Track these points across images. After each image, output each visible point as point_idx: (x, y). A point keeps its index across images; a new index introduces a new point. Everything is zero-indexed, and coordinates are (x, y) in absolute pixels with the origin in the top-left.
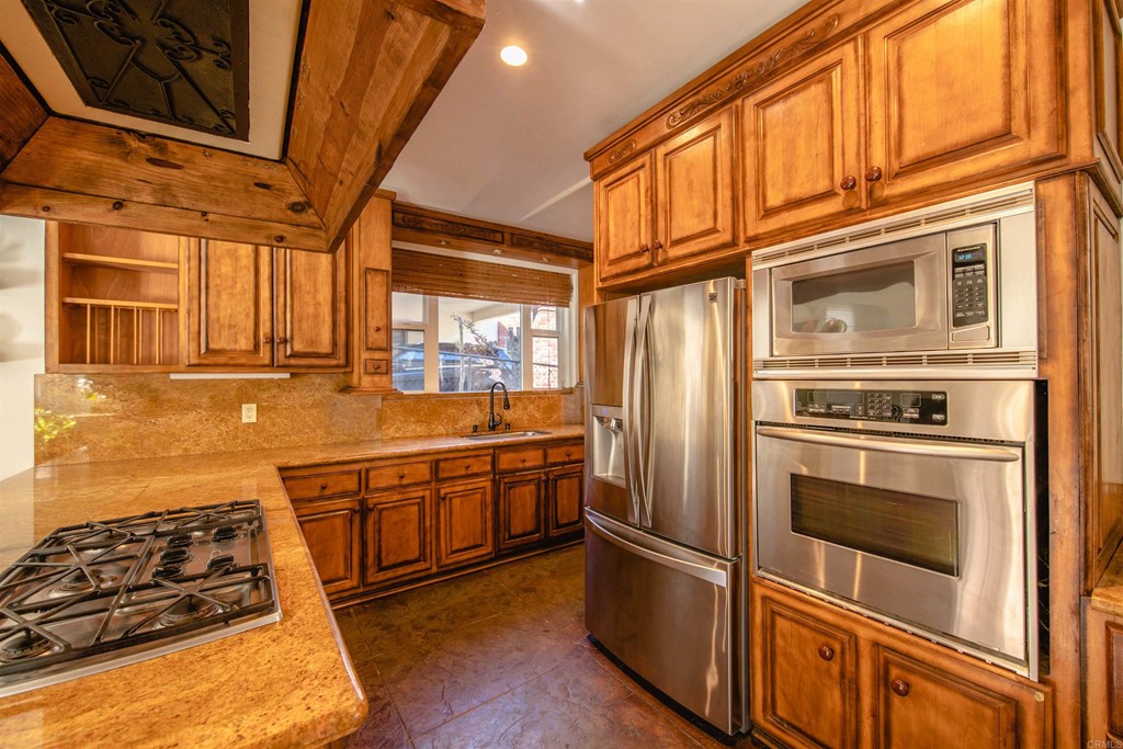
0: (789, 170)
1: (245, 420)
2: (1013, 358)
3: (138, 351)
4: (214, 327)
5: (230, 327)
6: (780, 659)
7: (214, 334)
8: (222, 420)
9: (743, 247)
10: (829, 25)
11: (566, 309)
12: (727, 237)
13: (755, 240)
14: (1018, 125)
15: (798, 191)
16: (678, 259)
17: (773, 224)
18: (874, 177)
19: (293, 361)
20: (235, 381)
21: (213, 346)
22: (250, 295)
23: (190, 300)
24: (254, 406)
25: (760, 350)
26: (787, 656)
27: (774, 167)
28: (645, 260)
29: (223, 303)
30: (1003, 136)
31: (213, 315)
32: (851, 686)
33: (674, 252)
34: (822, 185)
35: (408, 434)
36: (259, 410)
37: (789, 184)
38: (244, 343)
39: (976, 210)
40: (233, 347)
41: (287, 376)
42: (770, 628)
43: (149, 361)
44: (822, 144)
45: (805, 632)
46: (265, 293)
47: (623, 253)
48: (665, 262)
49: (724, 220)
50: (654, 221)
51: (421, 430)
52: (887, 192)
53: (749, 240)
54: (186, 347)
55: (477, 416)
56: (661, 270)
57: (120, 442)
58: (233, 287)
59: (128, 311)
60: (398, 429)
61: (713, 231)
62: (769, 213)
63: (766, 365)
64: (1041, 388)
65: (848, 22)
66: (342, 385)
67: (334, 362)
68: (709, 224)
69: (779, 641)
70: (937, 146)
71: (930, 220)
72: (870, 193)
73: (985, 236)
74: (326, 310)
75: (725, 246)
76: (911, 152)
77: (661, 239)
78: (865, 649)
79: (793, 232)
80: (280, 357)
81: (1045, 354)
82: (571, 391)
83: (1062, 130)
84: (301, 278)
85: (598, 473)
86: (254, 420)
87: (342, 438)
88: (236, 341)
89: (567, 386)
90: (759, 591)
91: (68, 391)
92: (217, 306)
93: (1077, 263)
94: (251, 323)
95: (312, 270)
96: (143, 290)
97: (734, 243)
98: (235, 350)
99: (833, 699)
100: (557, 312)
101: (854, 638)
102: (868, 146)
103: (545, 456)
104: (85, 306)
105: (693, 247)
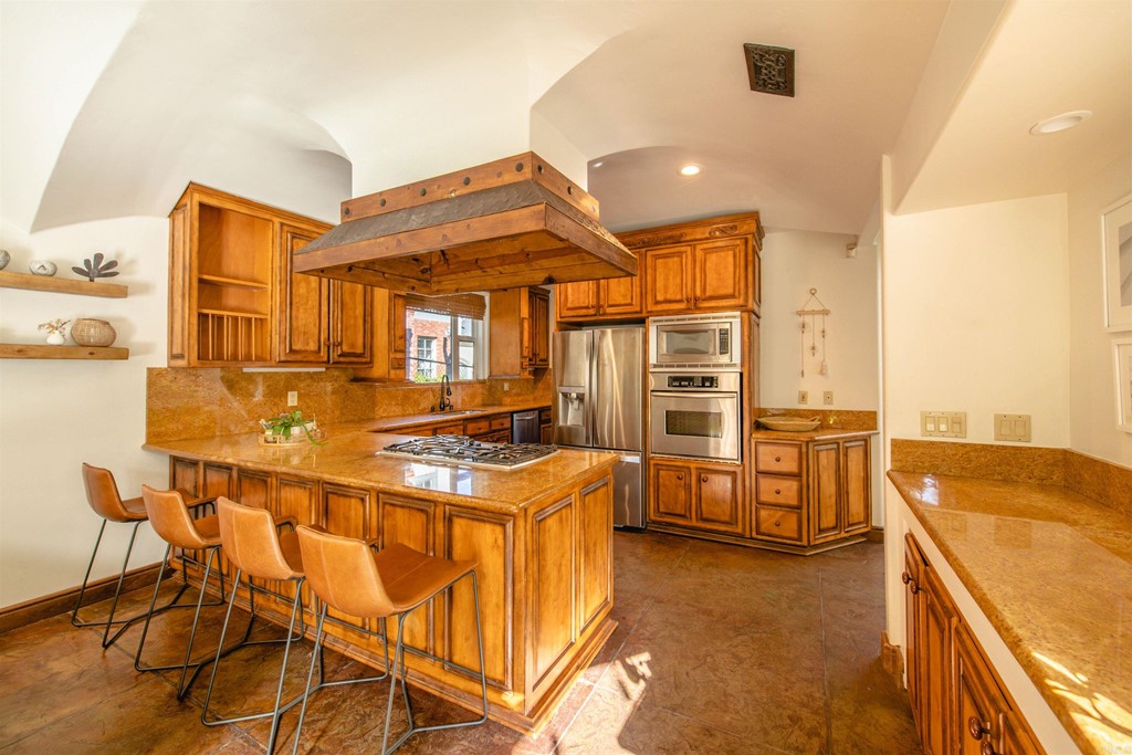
0: (666, 288)
1: (290, 404)
2: (735, 365)
3: (227, 349)
4: (295, 332)
5: (304, 333)
6: (662, 489)
7: (295, 338)
8: (275, 404)
9: (644, 315)
10: (681, 236)
11: (480, 322)
12: (638, 309)
13: (651, 313)
14: (737, 293)
15: (669, 297)
16: (612, 314)
17: (659, 308)
18: (696, 299)
19: (342, 359)
20: (283, 373)
21: (294, 347)
22: (316, 311)
23: (281, 311)
24: (296, 393)
25: (653, 359)
26: (665, 486)
27: (660, 284)
28: (592, 312)
29: (301, 315)
30: (732, 296)
31: (294, 324)
32: (688, 488)
33: (609, 310)
34: (679, 297)
35: (392, 414)
36: (300, 397)
37: (666, 293)
38: (313, 346)
39: (726, 317)
40: (306, 348)
41: (324, 370)
42: (657, 476)
43: (235, 357)
44: (678, 280)
45: (671, 473)
46: (325, 309)
47: (577, 305)
48: (604, 314)
49: (636, 301)
50: (598, 293)
51: (398, 410)
52: (701, 305)
53: (648, 312)
54: (278, 348)
55: (430, 400)
56: (601, 318)
57: (207, 423)
58: (307, 303)
59: (221, 318)
60: (385, 410)
61: (631, 304)
62: (657, 303)
63: (655, 366)
64: (741, 374)
65: (688, 238)
66: (352, 377)
67: (364, 360)
68: (629, 301)
69: (661, 480)
70: (716, 294)
71: (714, 318)
72: (695, 304)
73: (728, 326)
74: (361, 322)
75: (636, 312)
76: (708, 293)
77: (602, 302)
78: (694, 472)
79: (667, 313)
80: (334, 356)
81: (742, 365)
82: (483, 382)
83: (746, 300)
84: (347, 298)
85: (561, 423)
86: (296, 404)
87: (351, 417)
88: (308, 344)
89: (481, 378)
90: (652, 462)
91: (171, 381)
92: (297, 318)
93: (749, 338)
94: (317, 332)
95: (353, 292)
96: (224, 301)
97: (641, 312)
98: (306, 351)
99: (682, 495)
100: (473, 323)
101: (689, 468)
102: (695, 286)
103: (490, 426)
104: (208, 315)
105: (620, 309)
